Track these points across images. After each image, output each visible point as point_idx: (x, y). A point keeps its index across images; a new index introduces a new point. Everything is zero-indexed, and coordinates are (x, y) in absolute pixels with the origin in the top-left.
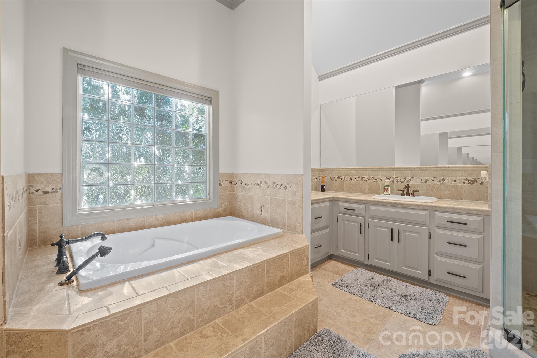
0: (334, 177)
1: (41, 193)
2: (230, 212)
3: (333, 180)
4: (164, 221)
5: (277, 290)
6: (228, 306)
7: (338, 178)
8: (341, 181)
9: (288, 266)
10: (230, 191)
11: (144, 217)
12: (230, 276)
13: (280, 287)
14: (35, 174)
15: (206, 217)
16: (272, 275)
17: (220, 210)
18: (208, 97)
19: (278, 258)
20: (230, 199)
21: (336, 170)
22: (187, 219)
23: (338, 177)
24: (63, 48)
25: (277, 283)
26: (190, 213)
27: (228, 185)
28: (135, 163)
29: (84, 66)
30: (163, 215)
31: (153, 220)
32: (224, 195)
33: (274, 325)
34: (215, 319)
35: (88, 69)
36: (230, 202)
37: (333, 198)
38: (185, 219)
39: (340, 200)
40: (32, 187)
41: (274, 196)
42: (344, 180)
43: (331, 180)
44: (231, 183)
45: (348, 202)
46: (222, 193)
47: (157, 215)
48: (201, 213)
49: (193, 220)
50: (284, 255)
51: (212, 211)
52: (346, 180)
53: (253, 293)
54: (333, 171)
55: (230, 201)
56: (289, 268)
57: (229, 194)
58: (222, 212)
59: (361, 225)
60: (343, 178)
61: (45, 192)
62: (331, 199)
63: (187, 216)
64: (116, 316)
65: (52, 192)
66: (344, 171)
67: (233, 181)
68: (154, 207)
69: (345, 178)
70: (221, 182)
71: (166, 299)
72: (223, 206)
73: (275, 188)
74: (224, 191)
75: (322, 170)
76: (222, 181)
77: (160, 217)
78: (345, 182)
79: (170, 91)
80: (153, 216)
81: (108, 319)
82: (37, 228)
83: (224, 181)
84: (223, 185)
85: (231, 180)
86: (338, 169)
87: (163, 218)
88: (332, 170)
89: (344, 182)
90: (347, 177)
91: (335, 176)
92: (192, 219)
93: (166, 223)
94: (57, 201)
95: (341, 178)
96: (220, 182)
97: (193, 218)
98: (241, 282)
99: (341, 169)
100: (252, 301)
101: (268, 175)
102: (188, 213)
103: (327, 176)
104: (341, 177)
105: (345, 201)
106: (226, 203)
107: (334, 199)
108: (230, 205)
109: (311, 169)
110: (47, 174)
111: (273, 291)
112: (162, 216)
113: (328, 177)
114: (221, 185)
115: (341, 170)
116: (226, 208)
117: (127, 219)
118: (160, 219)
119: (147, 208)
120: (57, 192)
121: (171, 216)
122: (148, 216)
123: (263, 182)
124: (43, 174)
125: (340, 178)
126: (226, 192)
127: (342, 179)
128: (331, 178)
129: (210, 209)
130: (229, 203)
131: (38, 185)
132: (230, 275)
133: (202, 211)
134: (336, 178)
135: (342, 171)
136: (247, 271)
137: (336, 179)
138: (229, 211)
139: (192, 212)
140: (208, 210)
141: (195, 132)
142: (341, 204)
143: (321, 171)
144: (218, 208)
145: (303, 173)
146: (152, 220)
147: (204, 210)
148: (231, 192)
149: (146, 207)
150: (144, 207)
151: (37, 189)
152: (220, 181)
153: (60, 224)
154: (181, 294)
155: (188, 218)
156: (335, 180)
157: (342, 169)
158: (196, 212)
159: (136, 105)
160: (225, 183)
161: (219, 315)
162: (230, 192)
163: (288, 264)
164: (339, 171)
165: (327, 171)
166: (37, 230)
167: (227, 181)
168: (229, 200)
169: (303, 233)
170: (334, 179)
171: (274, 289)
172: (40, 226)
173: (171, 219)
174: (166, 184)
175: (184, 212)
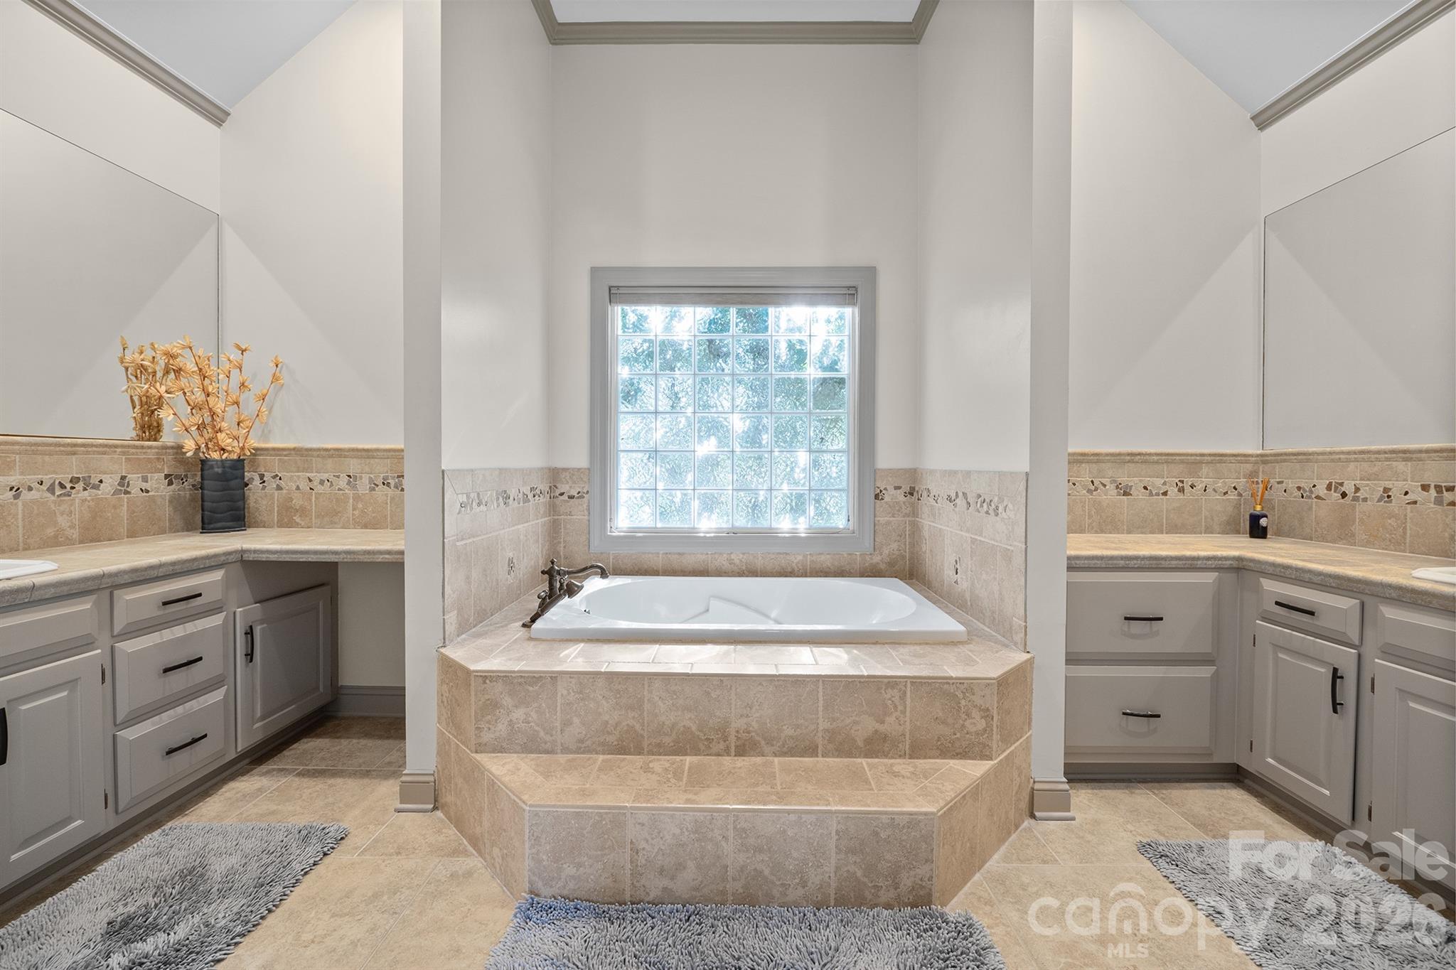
0: (1314, 486)
1: (565, 497)
2: (907, 568)
3: (1310, 497)
4: (744, 568)
5: (859, 760)
6: (715, 740)
7: (1329, 487)
8: (1342, 501)
9: (904, 712)
10: (907, 515)
11: (707, 554)
12: (721, 681)
13: (872, 757)
14: (559, 469)
15: (841, 573)
16: (842, 719)
17: (877, 559)
18: (849, 288)
19: (862, 680)
20: (907, 536)
21: (1320, 457)
22: (793, 570)
23: (1330, 484)
24: (591, 268)
25: (860, 744)
26: (800, 558)
27: (902, 498)
28: (698, 448)
29: (618, 287)
30: (744, 554)
31: (724, 563)
32: (888, 523)
33: (765, 807)
34: (686, 754)
35: (626, 292)
36: (907, 543)
37: (1239, 559)
38: (790, 570)
39: (1266, 571)
40: (557, 488)
41: (976, 534)
42: (1355, 499)
43: (1303, 497)
44: (912, 494)
45: (1295, 579)
46: (882, 519)
47: (731, 553)
48: (826, 560)
49: (808, 574)
50: (886, 680)
51: (856, 559)
52: (1365, 500)
53: (782, 739)
54: (1308, 461)
55: (907, 541)
56: (907, 719)
57: (906, 523)
58: (883, 566)
59: (1336, 676)
60: (1349, 487)
61: (571, 497)
62: (1228, 562)
63: (794, 565)
64: (523, 675)
65: (578, 498)
66: (1356, 460)
67: (917, 489)
68: (729, 537)
69: (1357, 490)
70: (881, 491)
71: (594, 678)
72: (886, 551)
73: (979, 512)
74: (890, 515)
75: (1264, 459)
76: (885, 489)
77: (737, 557)
78: (1360, 507)
79: (760, 296)
80: (725, 555)
81: (513, 675)
82: (561, 548)
83: (890, 488)
84: (887, 498)
85: (910, 487)
86: (1330, 453)
87: (743, 560)
88: (1304, 458)
89: (1354, 507)
90: (1367, 485)
91: (1315, 481)
92: (806, 573)
93: (748, 572)
94: (583, 511)
95: (1343, 489)
96: (879, 491)
97: (808, 571)
98: (750, 703)
99: (1343, 453)
100: (779, 756)
101: (968, 474)
102: (796, 559)
103: (1285, 481)
104: (1342, 484)
105: (1282, 574)
106: (895, 546)
107: (1245, 563)
108: (907, 551)
109: (1069, 454)
110: (573, 469)
111: (846, 757)
112: (741, 556)
113: (1291, 485)
114: (880, 497)
115: (1342, 456)
116: (894, 557)
117: (679, 554)
118: (737, 562)
119: (714, 537)
120: (584, 497)
121: (758, 559)
122: (715, 553)
123: (960, 494)
124: (568, 469)
125: (1336, 488)
126: (894, 517)
127: (1344, 495)
128: (1299, 488)
129: (850, 554)
130: (905, 544)
131: (563, 486)
132: (722, 678)
133: (828, 556)
134: (1321, 490)
135: (1348, 461)
136: (764, 684)
137: (1321, 494)
138: (906, 564)
139: (805, 556)
140: (845, 555)
141: (821, 374)
142: (1269, 585)
143: (1265, 462)
144: (871, 554)
145: (1028, 470)
146: (722, 561)
147: (834, 554)
148: (911, 519)
149: (712, 535)
150: (708, 535)
151: (562, 491)
152: (878, 488)
153: (586, 548)
154: (618, 678)
155: (796, 569)
156: (1318, 497)
157: (1349, 453)
158: (814, 558)
159: (701, 338)
160: (893, 495)
161: (696, 752)
162: (908, 519)
163: (900, 708)
164: (1333, 461)
165: (1285, 461)
166: (562, 553)
167: (897, 488)
168: (905, 538)
169: (1025, 648)
170: (1311, 492)
171: (850, 755)
172: (565, 547)
173: (759, 563)
174: (756, 492)
175: (787, 554)
